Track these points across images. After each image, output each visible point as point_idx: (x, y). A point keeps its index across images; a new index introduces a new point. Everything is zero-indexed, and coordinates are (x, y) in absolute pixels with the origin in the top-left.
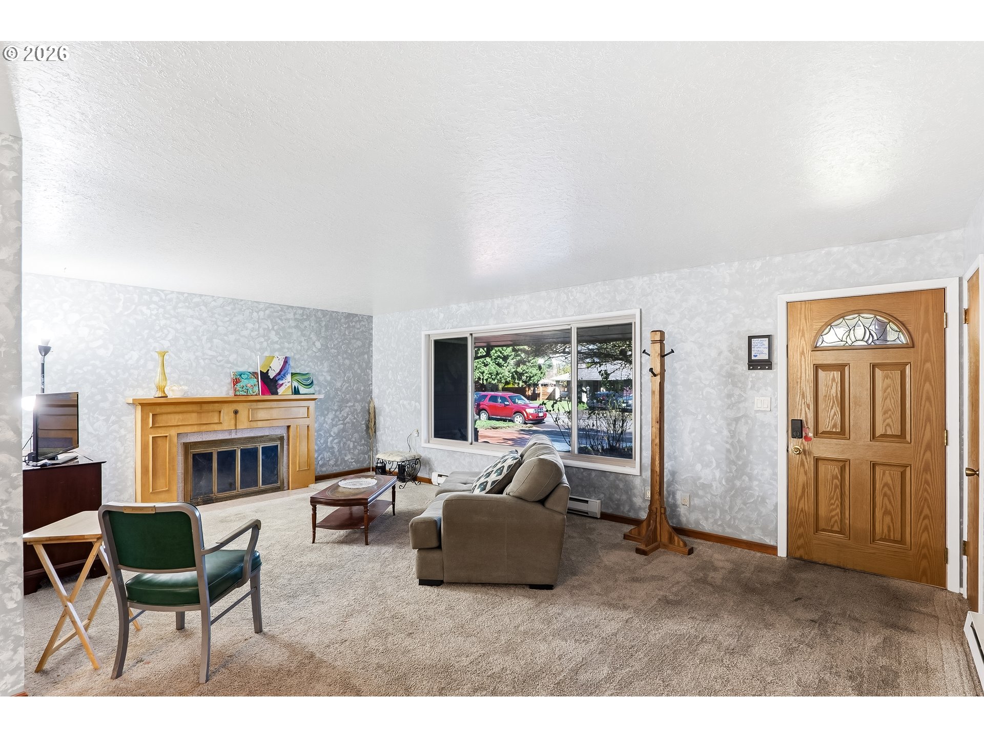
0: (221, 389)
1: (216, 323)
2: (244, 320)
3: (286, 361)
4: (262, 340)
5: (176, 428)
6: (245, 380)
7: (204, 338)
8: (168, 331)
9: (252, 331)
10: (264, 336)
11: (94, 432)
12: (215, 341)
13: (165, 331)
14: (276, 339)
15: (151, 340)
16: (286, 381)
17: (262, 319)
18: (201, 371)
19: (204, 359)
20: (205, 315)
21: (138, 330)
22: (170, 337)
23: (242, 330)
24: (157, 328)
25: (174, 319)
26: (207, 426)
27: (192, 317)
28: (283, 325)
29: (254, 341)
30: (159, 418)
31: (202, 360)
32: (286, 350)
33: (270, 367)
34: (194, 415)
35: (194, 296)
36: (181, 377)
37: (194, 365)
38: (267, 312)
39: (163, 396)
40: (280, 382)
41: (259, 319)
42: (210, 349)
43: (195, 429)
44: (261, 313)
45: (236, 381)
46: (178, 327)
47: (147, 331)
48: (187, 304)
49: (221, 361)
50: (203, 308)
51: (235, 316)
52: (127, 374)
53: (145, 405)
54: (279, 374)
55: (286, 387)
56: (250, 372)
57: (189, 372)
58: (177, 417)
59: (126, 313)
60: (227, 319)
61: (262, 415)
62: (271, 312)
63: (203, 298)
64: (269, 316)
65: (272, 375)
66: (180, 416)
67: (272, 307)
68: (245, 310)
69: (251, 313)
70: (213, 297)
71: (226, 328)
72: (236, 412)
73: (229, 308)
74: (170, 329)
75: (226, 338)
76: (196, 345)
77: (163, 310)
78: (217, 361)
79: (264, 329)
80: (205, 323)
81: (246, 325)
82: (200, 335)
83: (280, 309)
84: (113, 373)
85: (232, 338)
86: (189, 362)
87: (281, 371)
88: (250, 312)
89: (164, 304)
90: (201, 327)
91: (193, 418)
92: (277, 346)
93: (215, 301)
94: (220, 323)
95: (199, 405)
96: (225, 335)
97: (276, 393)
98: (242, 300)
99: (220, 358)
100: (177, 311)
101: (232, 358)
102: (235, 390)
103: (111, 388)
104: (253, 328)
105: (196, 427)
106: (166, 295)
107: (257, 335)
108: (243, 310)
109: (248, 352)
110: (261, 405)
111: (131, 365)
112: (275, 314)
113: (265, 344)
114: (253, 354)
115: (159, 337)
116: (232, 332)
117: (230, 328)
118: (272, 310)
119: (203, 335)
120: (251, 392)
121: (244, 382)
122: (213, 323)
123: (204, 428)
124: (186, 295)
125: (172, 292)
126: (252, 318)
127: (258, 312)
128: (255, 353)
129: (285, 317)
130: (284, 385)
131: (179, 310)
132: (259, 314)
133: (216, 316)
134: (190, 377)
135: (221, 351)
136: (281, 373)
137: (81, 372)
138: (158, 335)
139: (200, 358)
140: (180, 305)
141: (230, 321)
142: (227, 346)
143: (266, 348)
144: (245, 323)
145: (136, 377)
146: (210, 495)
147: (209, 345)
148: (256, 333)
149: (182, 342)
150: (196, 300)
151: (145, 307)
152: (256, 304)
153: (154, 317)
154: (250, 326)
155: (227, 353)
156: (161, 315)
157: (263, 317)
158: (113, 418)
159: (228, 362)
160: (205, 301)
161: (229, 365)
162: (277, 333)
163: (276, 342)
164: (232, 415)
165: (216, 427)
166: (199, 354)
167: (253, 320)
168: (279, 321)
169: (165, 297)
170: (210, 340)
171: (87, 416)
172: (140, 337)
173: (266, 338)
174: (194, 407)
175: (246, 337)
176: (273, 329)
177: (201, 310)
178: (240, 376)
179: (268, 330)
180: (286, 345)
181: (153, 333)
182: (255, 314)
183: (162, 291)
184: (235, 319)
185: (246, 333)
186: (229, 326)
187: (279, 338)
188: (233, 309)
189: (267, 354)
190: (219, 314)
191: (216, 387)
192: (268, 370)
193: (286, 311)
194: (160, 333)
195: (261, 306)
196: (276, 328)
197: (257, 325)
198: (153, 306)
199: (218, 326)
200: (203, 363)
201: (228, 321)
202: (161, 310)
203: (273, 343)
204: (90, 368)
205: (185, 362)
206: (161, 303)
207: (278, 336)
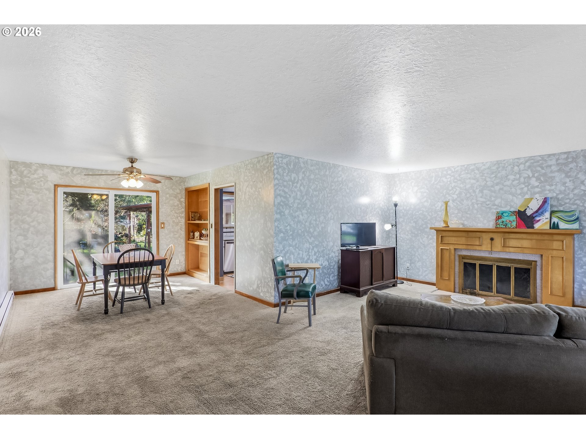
0: (488, 223)
1: (485, 180)
2: (506, 174)
3: (545, 201)
4: (523, 186)
5: (453, 245)
6: (506, 217)
7: (477, 191)
8: (456, 189)
9: (513, 181)
10: (524, 183)
11: (423, 243)
12: (485, 191)
13: (454, 190)
14: (537, 184)
15: (447, 196)
16: (544, 218)
17: (523, 170)
18: (475, 211)
19: (477, 204)
20: (478, 176)
21: (441, 191)
22: (457, 193)
23: (505, 182)
24: (450, 188)
25: (459, 182)
26: (472, 246)
27: (470, 178)
28: (544, 171)
29: (515, 188)
30: (445, 239)
31: (476, 205)
32: (547, 192)
33: (528, 207)
34: (464, 239)
35: (471, 165)
36: (463, 216)
37: (471, 208)
38: (527, 164)
39: (446, 226)
40: (538, 219)
41: (520, 171)
42: (481, 197)
43: (464, 247)
44: (522, 167)
45: (499, 218)
46: (462, 186)
47: (445, 191)
48: (466, 171)
49: (488, 205)
50: (476, 171)
51: (499, 172)
52: (436, 214)
53: (438, 231)
54: (537, 212)
55: (544, 222)
56: (511, 212)
57: (468, 213)
58: (454, 238)
59: (436, 183)
60: (494, 175)
61: (513, 243)
62: (531, 163)
63: (476, 165)
64: (529, 167)
65: (529, 212)
66: (456, 239)
67: (532, 159)
68: (507, 166)
69: (513, 168)
70: (483, 163)
71: (493, 182)
72: (492, 239)
73: (494, 168)
74: (457, 188)
75: (493, 189)
76: (472, 195)
77: (453, 177)
78: (486, 204)
79: (525, 178)
80: (478, 181)
81: (508, 177)
82: (475, 189)
83: (541, 159)
84: (430, 214)
85: (497, 188)
86: (468, 206)
87: (539, 209)
88: (511, 168)
89: (454, 174)
90: (475, 184)
91: (463, 240)
92: (537, 190)
93: (484, 165)
94: (488, 179)
95: (467, 232)
96: (492, 186)
97: (533, 228)
98: (504, 160)
99: (488, 203)
100: (461, 177)
101: (497, 202)
102: (497, 224)
103: (429, 222)
104: (514, 178)
105: (464, 246)
106: (455, 169)
107: (518, 183)
108: (505, 167)
109: (510, 197)
110: (512, 236)
111: (438, 210)
112: (535, 164)
113: (526, 189)
114: (515, 198)
115: (451, 194)
116: (497, 184)
117: (495, 182)
118: (532, 161)
119: (477, 189)
120: (509, 226)
121: (505, 219)
122: (483, 180)
123: (469, 247)
124: (466, 166)
125: (458, 166)
126: (513, 171)
127: (518, 166)
128: (516, 197)
129: (546, 164)
130: (541, 221)
131: (462, 176)
132: (520, 167)
133: (486, 175)
134: (468, 216)
135: (489, 198)
136: (540, 211)
137: (418, 214)
138: (451, 192)
139: (475, 204)
140: (463, 173)
141: (496, 177)
142: (493, 194)
143: (527, 192)
144: (508, 176)
145: (440, 216)
146: (474, 290)
147: (481, 195)
148: (517, 182)
149: (464, 194)
150: (472, 167)
151: (445, 178)
152: (516, 160)
153: (449, 183)
154: (512, 177)
155: (493, 199)
156: (452, 181)
157: (523, 169)
158: (430, 237)
159: (494, 205)
160: (478, 167)
161: (495, 207)
162: (538, 179)
163: (537, 187)
164: (489, 241)
165: (478, 248)
166: (474, 201)
167: (514, 172)
168: (539, 169)
169: (454, 170)
170: (481, 191)
171: (420, 235)
172: (442, 195)
173: (527, 184)
174: (463, 234)
175: (508, 186)
176: (533, 176)
177: (475, 173)
178: (502, 214)
179: (529, 177)
180: (548, 187)
181: (448, 191)
182: (516, 168)
183: (453, 167)
184: (499, 175)
185: (508, 183)
186: (495, 180)
187: (540, 183)
188: (497, 168)
189: (527, 197)
190: (487, 174)
191: (485, 221)
192: (526, 209)
193: (547, 159)
194: (452, 191)
195: (521, 161)
196: (536, 175)
197: (518, 176)
198: (448, 177)
199: (487, 182)
200: (477, 207)
201: (494, 177)
202: (452, 178)
203: (533, 187)
204: (421, 212)
205: (465, 206)
206: (452, 174)
207: (539, 181)
